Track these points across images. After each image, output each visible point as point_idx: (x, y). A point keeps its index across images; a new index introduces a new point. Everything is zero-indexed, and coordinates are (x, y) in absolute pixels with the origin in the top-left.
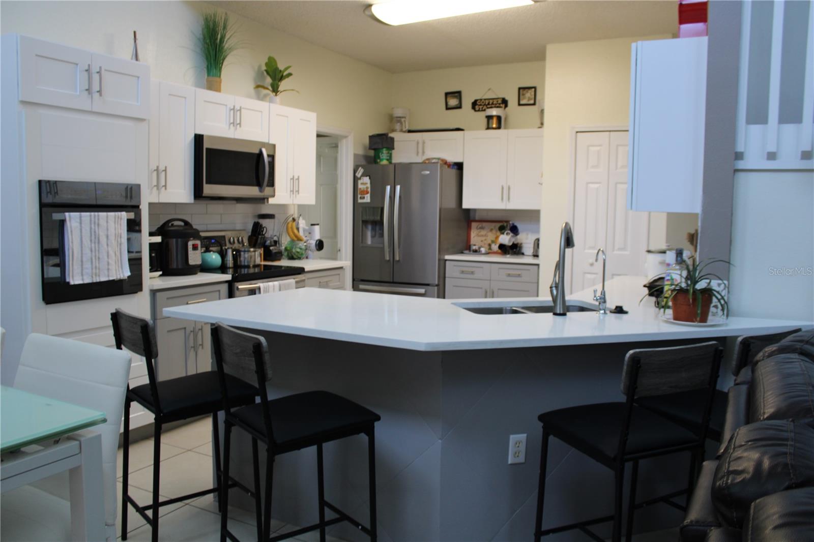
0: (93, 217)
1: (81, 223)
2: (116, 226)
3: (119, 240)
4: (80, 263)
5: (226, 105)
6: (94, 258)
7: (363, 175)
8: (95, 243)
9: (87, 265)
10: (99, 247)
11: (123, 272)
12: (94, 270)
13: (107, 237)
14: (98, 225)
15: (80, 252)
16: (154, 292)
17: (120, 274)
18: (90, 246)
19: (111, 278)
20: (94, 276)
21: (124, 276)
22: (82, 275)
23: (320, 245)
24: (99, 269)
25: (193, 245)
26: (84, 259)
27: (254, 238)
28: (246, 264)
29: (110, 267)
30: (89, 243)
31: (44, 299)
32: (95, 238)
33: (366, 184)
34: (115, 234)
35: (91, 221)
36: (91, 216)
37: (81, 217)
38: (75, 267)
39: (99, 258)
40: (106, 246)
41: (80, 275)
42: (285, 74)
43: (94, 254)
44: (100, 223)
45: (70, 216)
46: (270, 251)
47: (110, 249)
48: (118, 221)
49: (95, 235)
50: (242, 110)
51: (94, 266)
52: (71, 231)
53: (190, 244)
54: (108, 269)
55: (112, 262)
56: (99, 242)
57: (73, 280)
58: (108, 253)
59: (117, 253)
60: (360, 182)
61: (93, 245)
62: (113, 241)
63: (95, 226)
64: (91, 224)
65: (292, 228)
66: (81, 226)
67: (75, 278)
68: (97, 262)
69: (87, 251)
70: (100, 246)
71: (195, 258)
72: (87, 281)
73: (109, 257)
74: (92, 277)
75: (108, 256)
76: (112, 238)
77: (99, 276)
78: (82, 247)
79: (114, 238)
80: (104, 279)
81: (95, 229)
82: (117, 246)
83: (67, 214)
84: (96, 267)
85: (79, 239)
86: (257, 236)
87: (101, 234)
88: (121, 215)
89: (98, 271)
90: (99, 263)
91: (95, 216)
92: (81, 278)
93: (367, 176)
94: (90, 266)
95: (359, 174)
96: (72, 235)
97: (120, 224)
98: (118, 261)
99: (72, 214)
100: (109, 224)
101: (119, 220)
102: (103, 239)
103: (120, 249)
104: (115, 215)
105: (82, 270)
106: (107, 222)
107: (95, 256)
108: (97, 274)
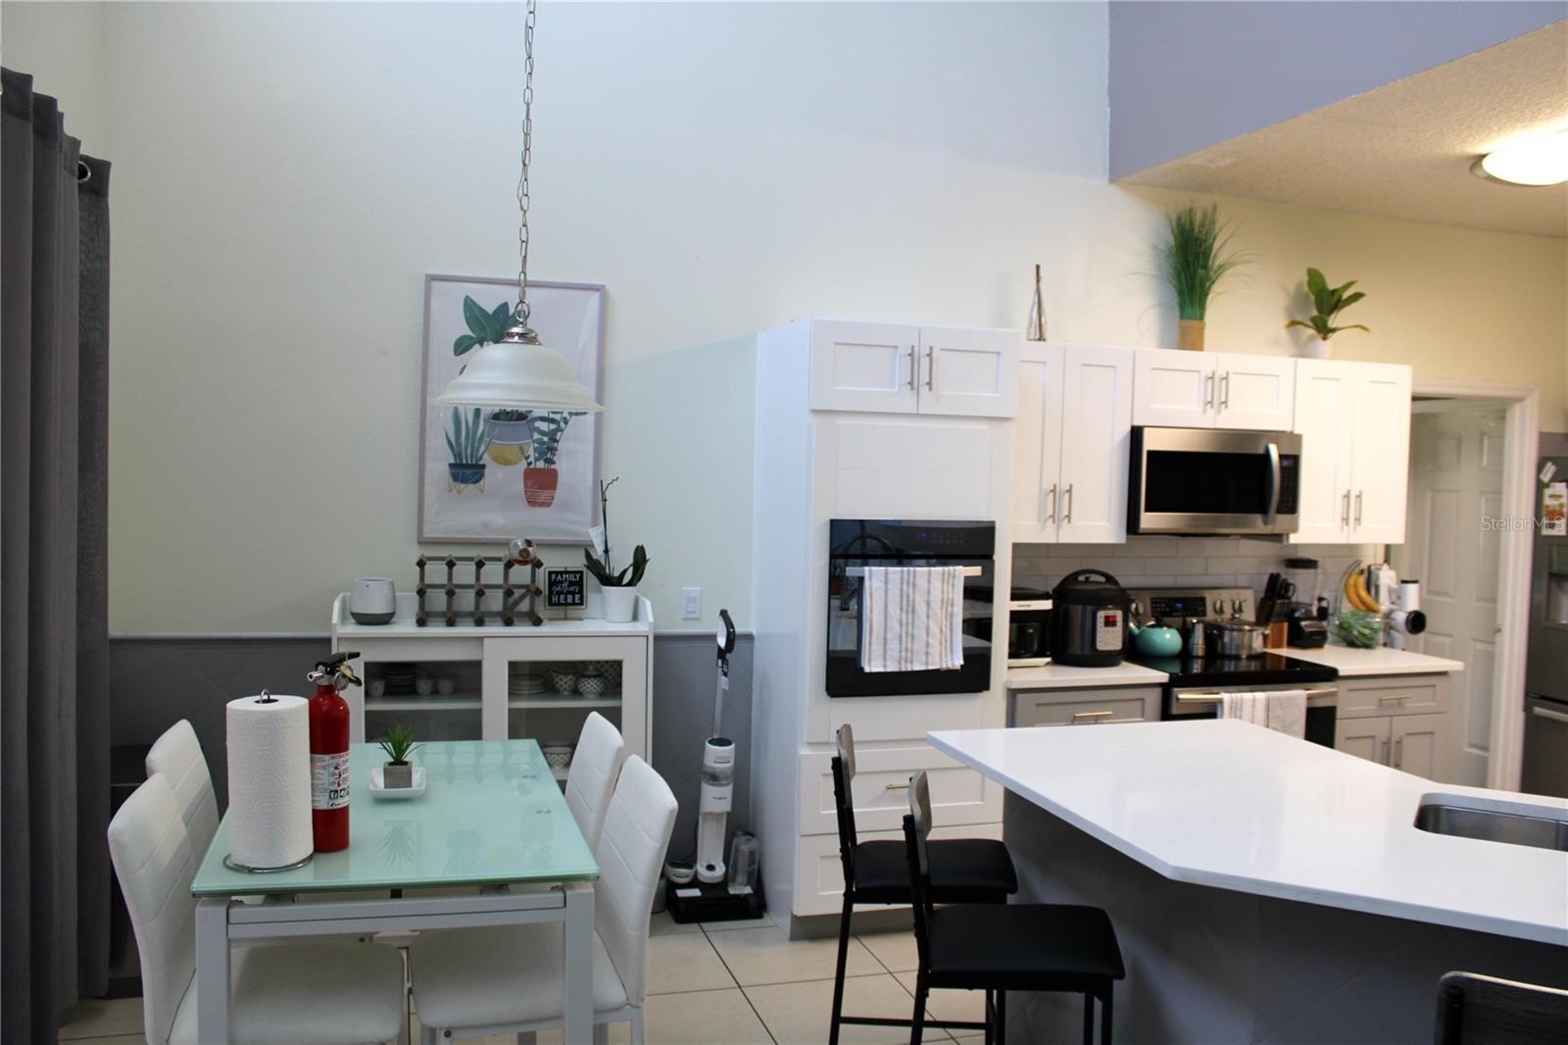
0: (905, 573)
1: (886, 583)
2: (945, 587)
3: (949, 609)
4: (882, 641)
5: (1199, 372)
6: (904, 636)
7: (1555, 479)
8: (907, 612)
9: (893, 645)
10: (913, 619)
11: (952, 659)
12: (903, 654)
13: (928, 604)
14: (914, 585)
15: (883, 626)
16: (1013, 693)
17: (946, 662)
18: (899, 617)
19: (931, 668)
20: (903, 662)
21: (953, 664)
22: (885, 659)
23: (1417, 622)
24: (912, 652)
25: (1107, 618)
26: (889, 636)
27: (1270, 603)
28: (1234, 652)
29: (930, 650)
30: (898, 612)
31: (827, 690)
32: (908, 605)
33: (1560, 496)
34: (942, 600)
35: (902, 579)
36: (902, 572)
37: (886, 573)
38: (874, 647)
39: (913, 636)
40: (925, 619)
41: (882, 658)
42: (1345, 295)
43: (904, 628)
44: (917, 583)
45: (870, 572)
46: (1301, 629)
47: (931, 622)
48: (945, 579)
49: (908, 601)
50: (1232, 378)
51: (904, 647)
52: (871, 595)
53: (1101, 615)
54: (927, 653)
55: (934, 642)
56: (913, 612)
57: (870, 665)
58: (928, 628)
59: (944, 629)
60: (1547, 492)
61: (904, 616)
62: (938, 611)
63: (908, 587)
64: (902, 584)
65: (1356, 586)
66: (887, 587)
67: (874, 663)
68: (910, 640)
69: (894, 625)
70: (916, 617)
71: (1109, 639)
72: (892, 668)
73: (930, 635)
74: (900, 663)
75: (928, 634)
76: (936, 606)
77: (912, 662)
78: (886, 618)
79: (939, 604)
80: (918, 667)
81: (908, 592)
82: (946, 618)
83: (867, 568)
84: (907, 650)
85: (882, 605)
86: (1275, 599)
87: (918, 599)
88: (955, 570)
89: (909, 655)
90: (912, 643)
91: (909, 572)
92: (882, 663)
93: (1561, 481)
94: (898, 646)
95: (1546, 477)
96: (871, 600)
97: (953, 585)
98: (946, 641)
99: (875, 569)
100: (932, 585)
101: (951, 579)
102: (921, 608)
103: (951, 623)
104: (944, 571)
105: (885, 652)
106: (929, 582)
107: (907, 633)
108: (909, 660)
